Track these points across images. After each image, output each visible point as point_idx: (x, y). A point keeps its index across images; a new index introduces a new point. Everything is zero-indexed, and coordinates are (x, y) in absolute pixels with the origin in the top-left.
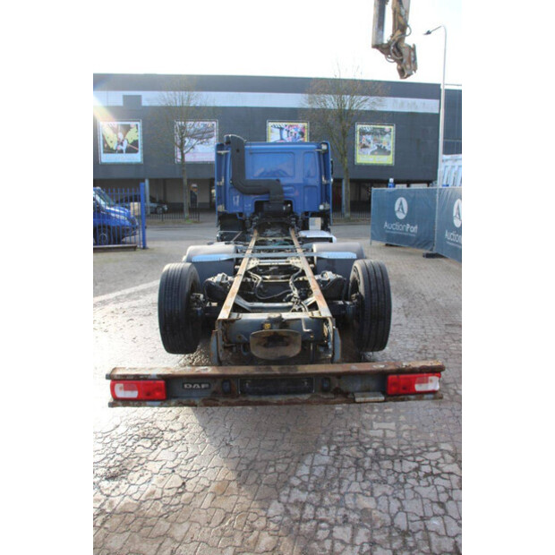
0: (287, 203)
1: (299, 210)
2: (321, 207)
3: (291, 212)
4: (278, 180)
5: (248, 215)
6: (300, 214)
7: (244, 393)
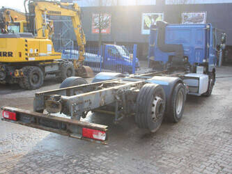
0: (185, 57)
1: (191, 61)
2: (204, 61)
3: (187, 63)
4: (181, 45)
5: (165, 62)
6: (191, 64)
7: (40, 124)
